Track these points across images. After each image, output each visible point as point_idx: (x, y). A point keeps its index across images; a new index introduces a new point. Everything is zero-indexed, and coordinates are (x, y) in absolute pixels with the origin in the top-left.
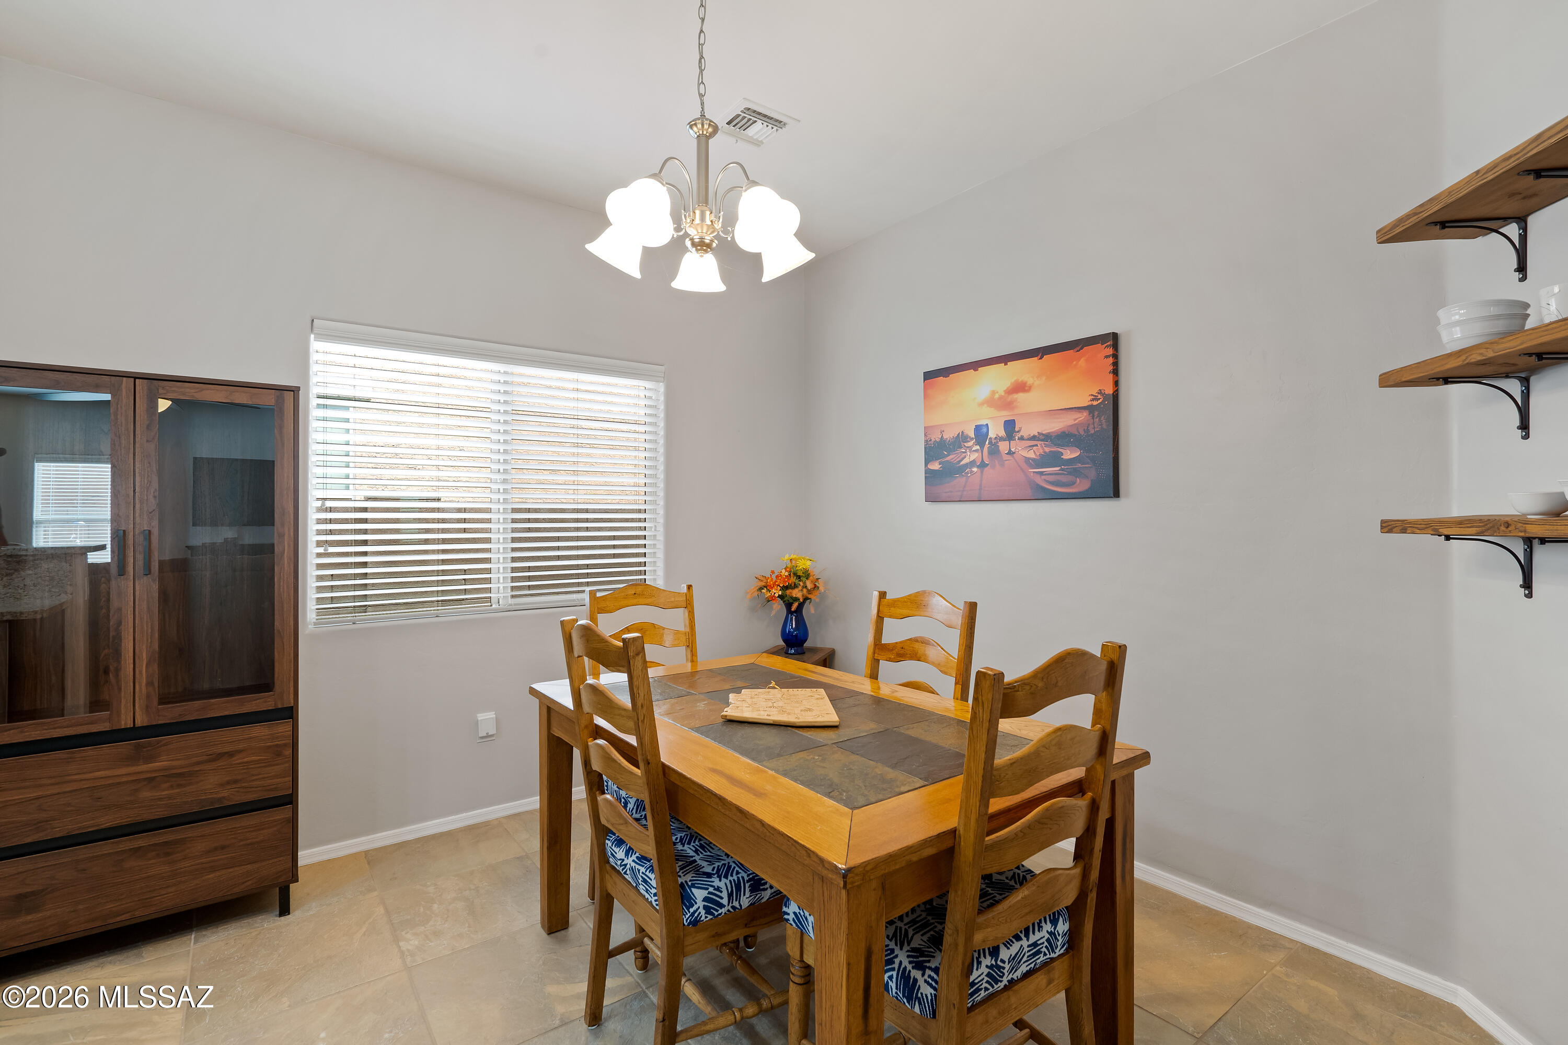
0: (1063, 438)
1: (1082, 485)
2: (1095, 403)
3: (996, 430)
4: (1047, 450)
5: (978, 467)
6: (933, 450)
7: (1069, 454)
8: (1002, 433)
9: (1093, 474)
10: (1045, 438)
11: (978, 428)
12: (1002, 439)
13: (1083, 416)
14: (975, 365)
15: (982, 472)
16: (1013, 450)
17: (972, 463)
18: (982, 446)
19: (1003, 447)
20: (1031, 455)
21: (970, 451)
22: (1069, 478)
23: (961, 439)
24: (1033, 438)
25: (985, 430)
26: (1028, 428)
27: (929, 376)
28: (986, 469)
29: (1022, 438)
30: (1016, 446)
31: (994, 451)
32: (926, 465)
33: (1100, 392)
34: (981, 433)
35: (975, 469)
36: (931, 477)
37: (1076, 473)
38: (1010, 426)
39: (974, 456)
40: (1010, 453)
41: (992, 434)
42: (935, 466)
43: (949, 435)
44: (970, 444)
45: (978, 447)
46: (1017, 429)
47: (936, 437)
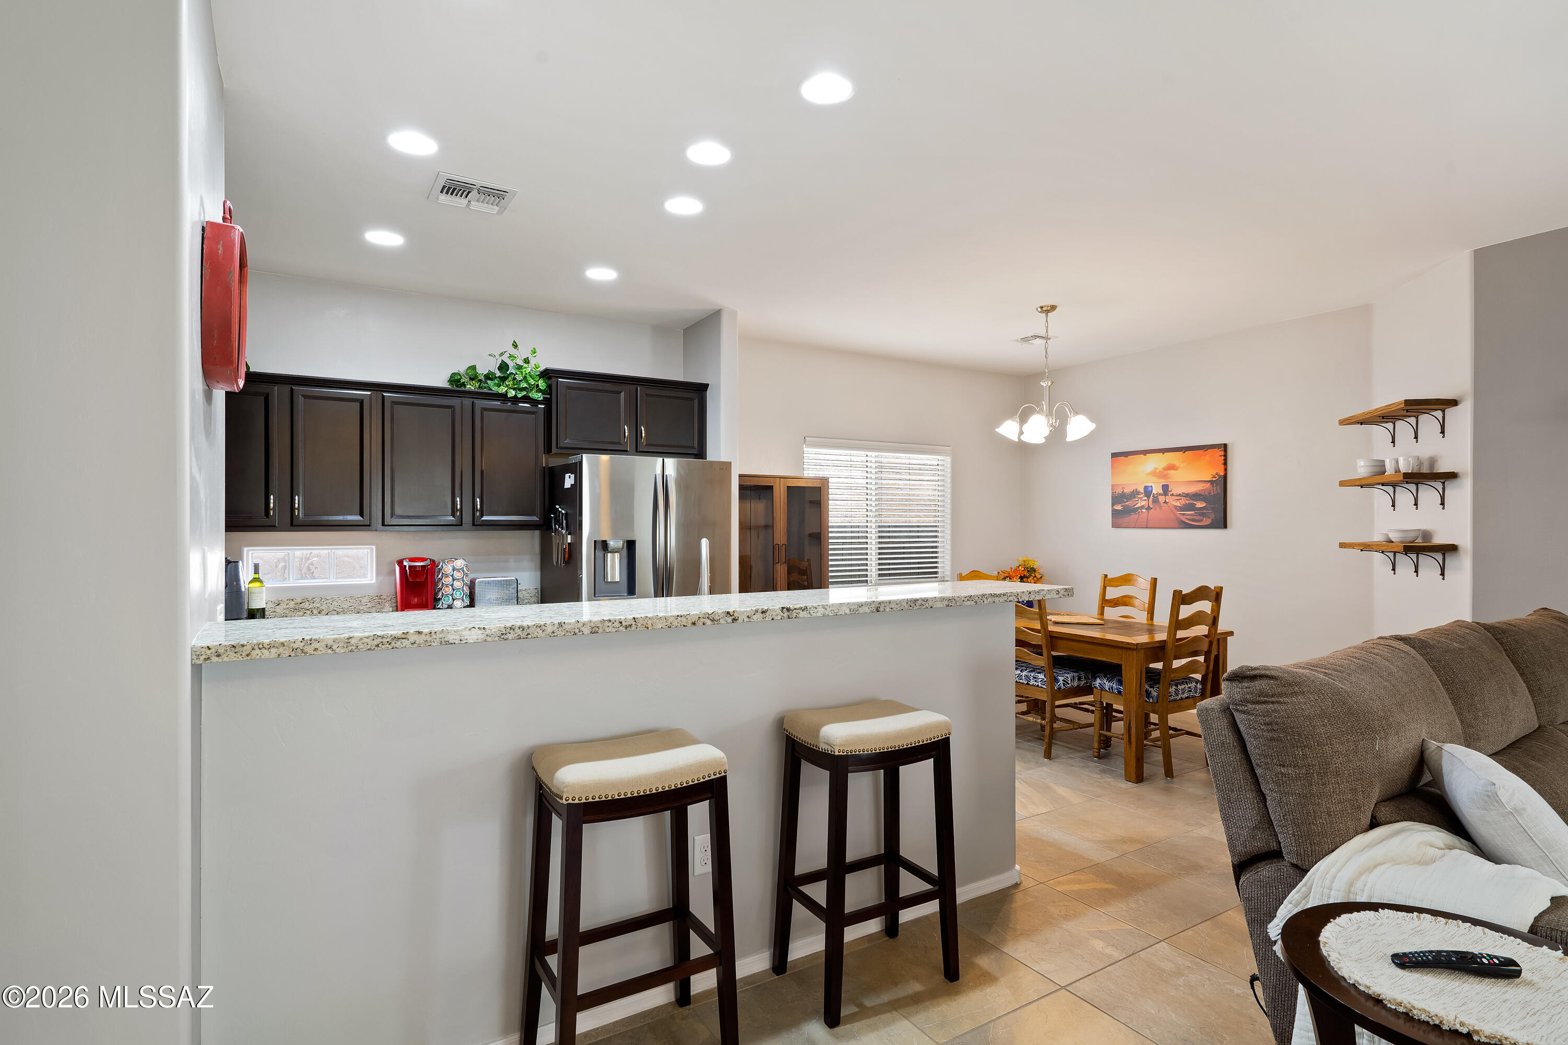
0: (1197, 496)
1: (1207, 521)
2: (1214, 479)
3: (1157, 489)
4: (1187, 502)
5: (1146, 509)
6: (1117, 498)
7: (1200, 505)
8: (1161, 491)
9: (1212, 516)
10: (1187, 495)
11: (1146, 488)
12: (1160, 494)
13: (1208, 485)
14: (1145, 452)
15: (1148, 512)
16: (1167, 501)
17: (1142, 507)
18: (1149, 498)
19: (1162, 499)
20: (1178, 504)
21: (1141, 500)
22: (1200, 518)
23: (1135, 493)
24: (1179, 495)
25: (1150, 489)
26: (1176, 490)
27: (1114, 455)
28: (1151, 511)
29: (1172, 495)
30: (1168, 499)
31: (1156, 500)
32: (1112, 507)
33: (1217, 474)
34: (1148, 491)
35: (1144, 510)
36: (1115, 513)
37: (1203, 515)
38: (1165, 488)
39: (1143, 503)
40: (1165, 502)
41: (1154, 492)
42: (1119, 507)
43: (1128, 490)
44: (1141, 496)
45: (1146, 498)
46: (1169, 490)
47: (1119, 491)
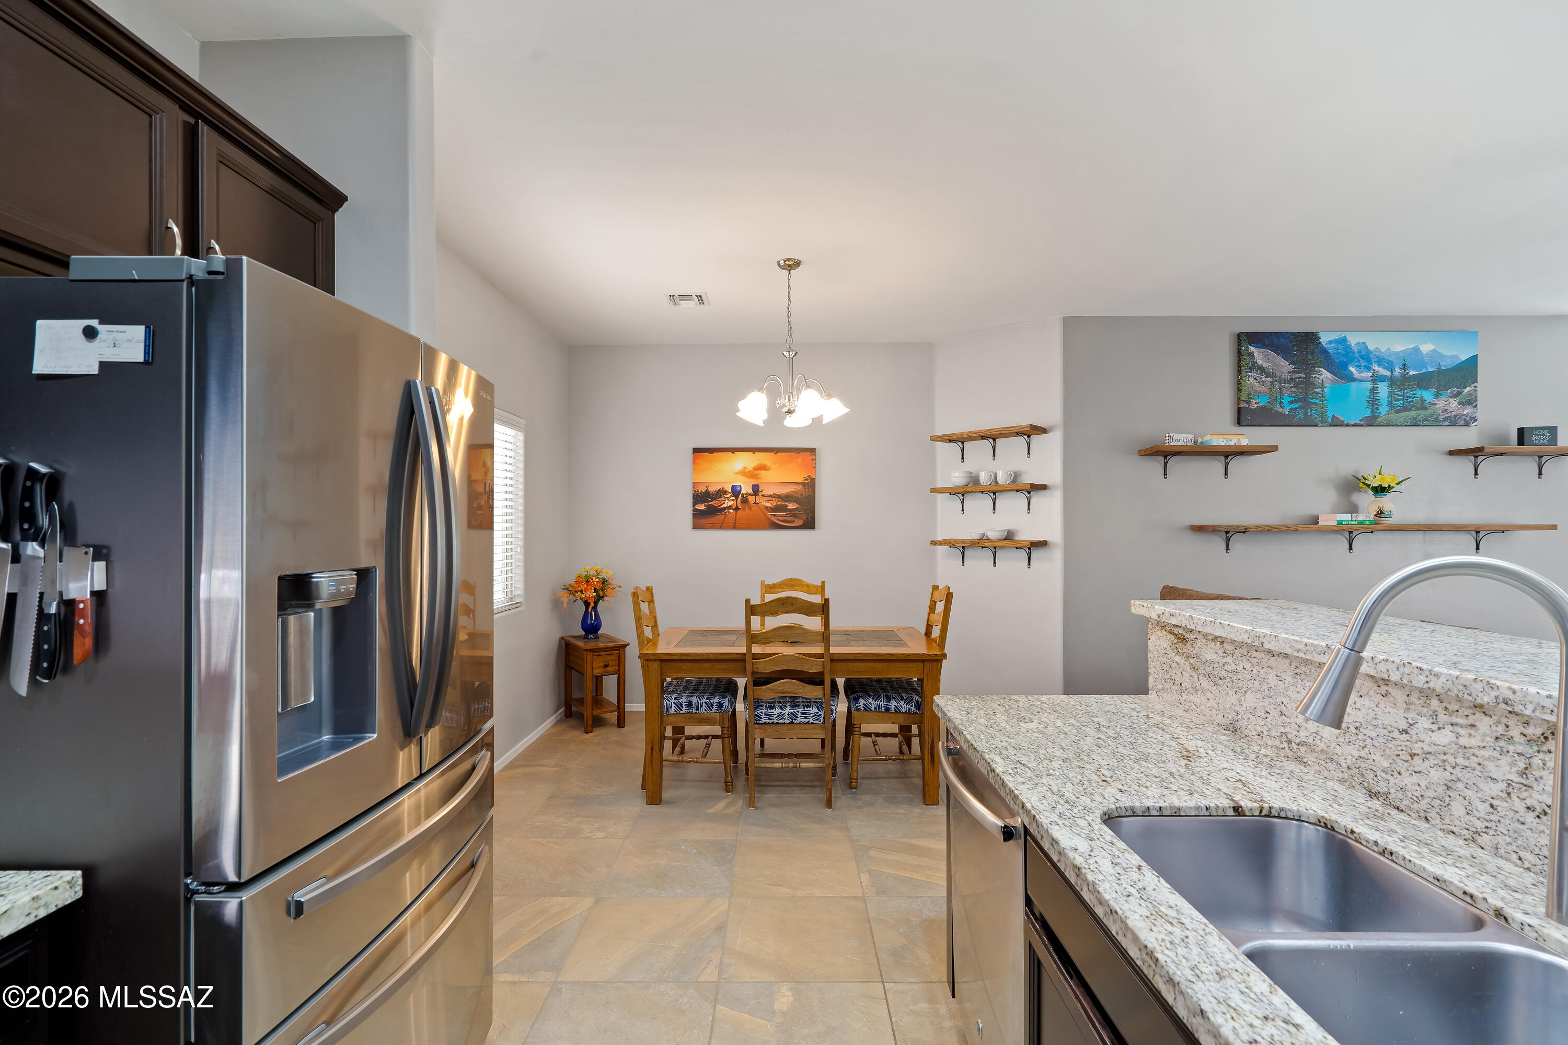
0: (788, 498)
1: (799, 522)
2: (806, 482)
4: (779, 503)
5: (733, 509)
6: (698, 498)
7: (791, 506)
9: (805, 517)
10: (778, 497)
11: (734, 487)
12: (750, 495)
13: (800, 487)
14: (733, 450)
15: (736, 513)
16: (758, 501)
17: (729, 507)
18: (737, 498)
19: (751, 499)
20: (769, 505)
21: (728, 500)
22: (793, 519)
23: (721, 493)
24: (771, 496)
25: (739, 489)
27: (696, 451)
28: (739, 511)
29: (763, 495)
30: (759, 499)
31: (745, 501)
32: (694, 506)
33: (809, 476)
34: (736, 492)
35: (731, 511)
36: (697, 514)
37: (795, 516)
38: (756, 489)
39: (731, 503)
40: (755, 503)
41: (743, 491)
42: (701, 507)
43: (713, 489)
44: (729, 496)
45: (734, 498)
46: (760, 490)
